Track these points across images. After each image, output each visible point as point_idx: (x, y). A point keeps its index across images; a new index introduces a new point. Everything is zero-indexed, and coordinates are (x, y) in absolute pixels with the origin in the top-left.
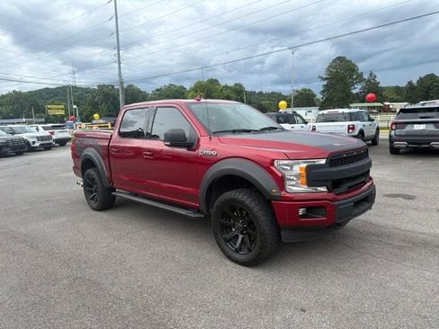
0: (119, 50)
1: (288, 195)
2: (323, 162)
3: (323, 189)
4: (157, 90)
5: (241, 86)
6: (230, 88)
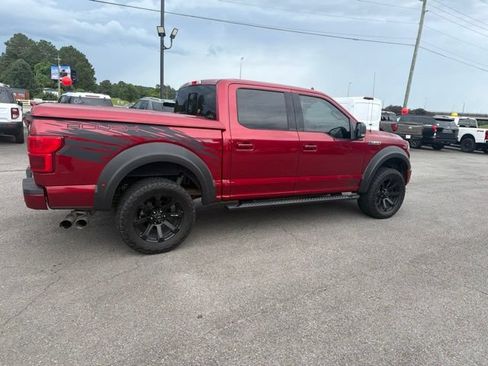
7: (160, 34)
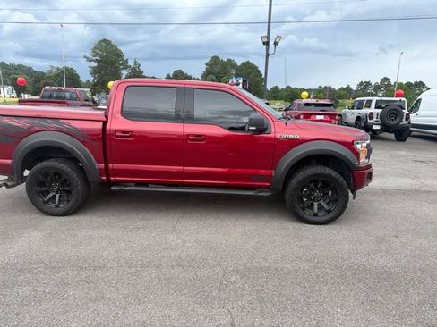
7: (264, 43)
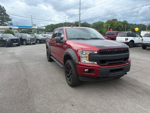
0: (80, 10)
1: (81, 63)
2: (96, 52)
3: (96, 63)
4: (94, 23)
5: (126, 21)
6: (121, 22)
